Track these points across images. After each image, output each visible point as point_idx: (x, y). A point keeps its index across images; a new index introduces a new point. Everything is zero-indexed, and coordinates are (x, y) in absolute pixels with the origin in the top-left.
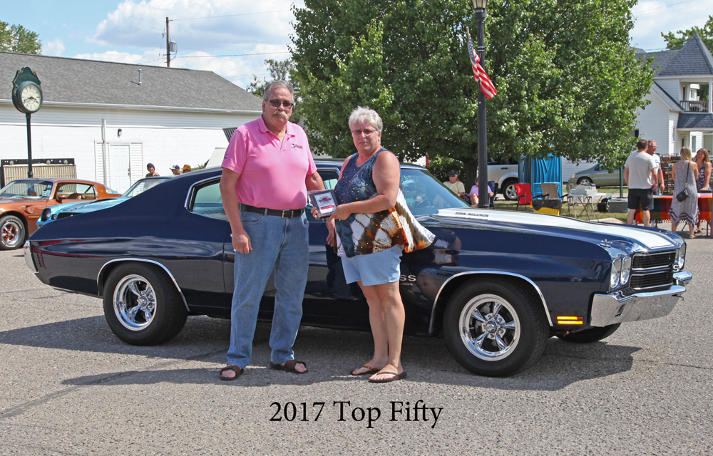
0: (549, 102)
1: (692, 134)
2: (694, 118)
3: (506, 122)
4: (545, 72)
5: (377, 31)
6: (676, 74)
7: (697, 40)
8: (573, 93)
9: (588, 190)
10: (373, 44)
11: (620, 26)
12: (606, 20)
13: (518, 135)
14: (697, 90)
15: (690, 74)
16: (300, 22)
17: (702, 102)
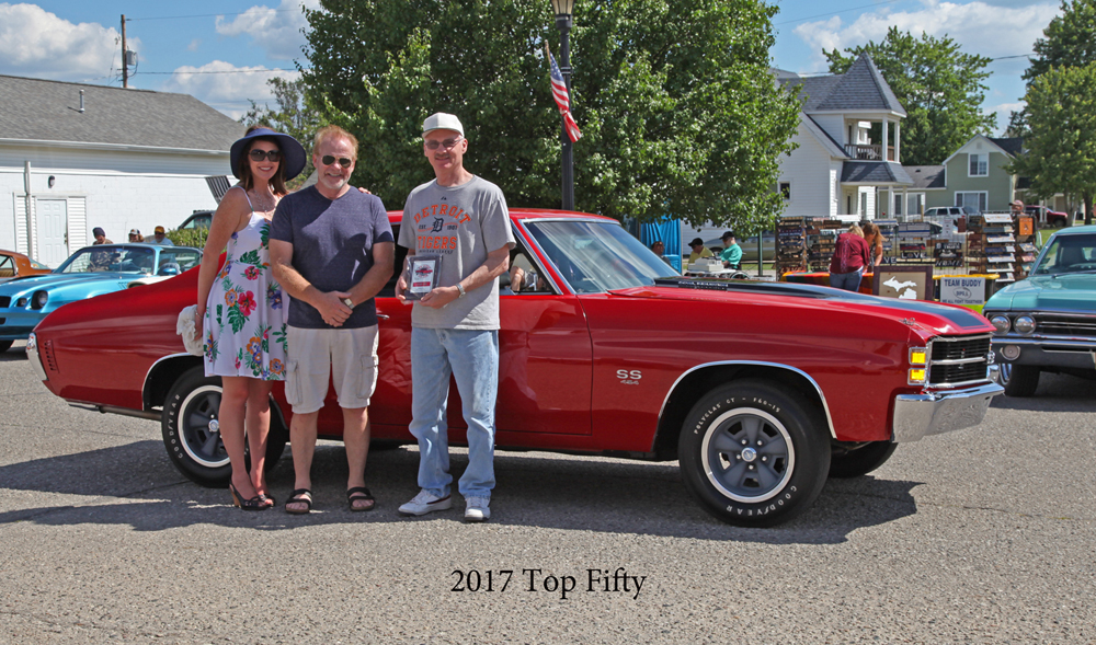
0: (659, 144)
1: (862, 189)
2: (863, 168)
3: (601, 171)
4: (653, 102)
5: (420, 43)
6: (839, 108)
7: (867, 62)
8: (692, 132)
9: (711, 266)
10: (415, 62)
11: (757, 41)
12: (737, 33)
13: (618, 189)
14: (868, 130)
15: (857, 108)
16: (313, 29)
17: (874, 146)
